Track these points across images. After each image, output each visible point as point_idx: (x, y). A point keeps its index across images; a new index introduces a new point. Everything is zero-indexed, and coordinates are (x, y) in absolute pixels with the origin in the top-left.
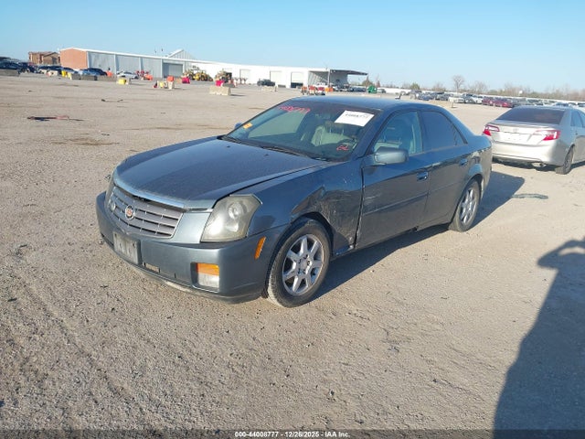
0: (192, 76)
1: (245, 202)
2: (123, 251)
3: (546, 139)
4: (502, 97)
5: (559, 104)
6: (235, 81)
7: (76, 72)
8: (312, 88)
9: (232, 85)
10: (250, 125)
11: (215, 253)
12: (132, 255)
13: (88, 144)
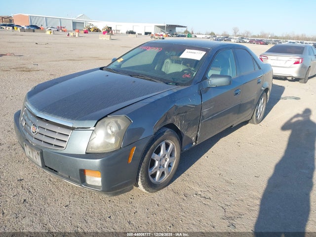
0: (89, 29)
1: (119, 121)
2: (31, 156)
3: (295, 63)
4: (260, 39)
5: (290, 42)
6: (113, 32)
7: (23, 28)
8: (156, 35)
9: (112, 34)
10: (122, 59)
11: (97, 161)
12: (37, 159)
13: (24, 71)
